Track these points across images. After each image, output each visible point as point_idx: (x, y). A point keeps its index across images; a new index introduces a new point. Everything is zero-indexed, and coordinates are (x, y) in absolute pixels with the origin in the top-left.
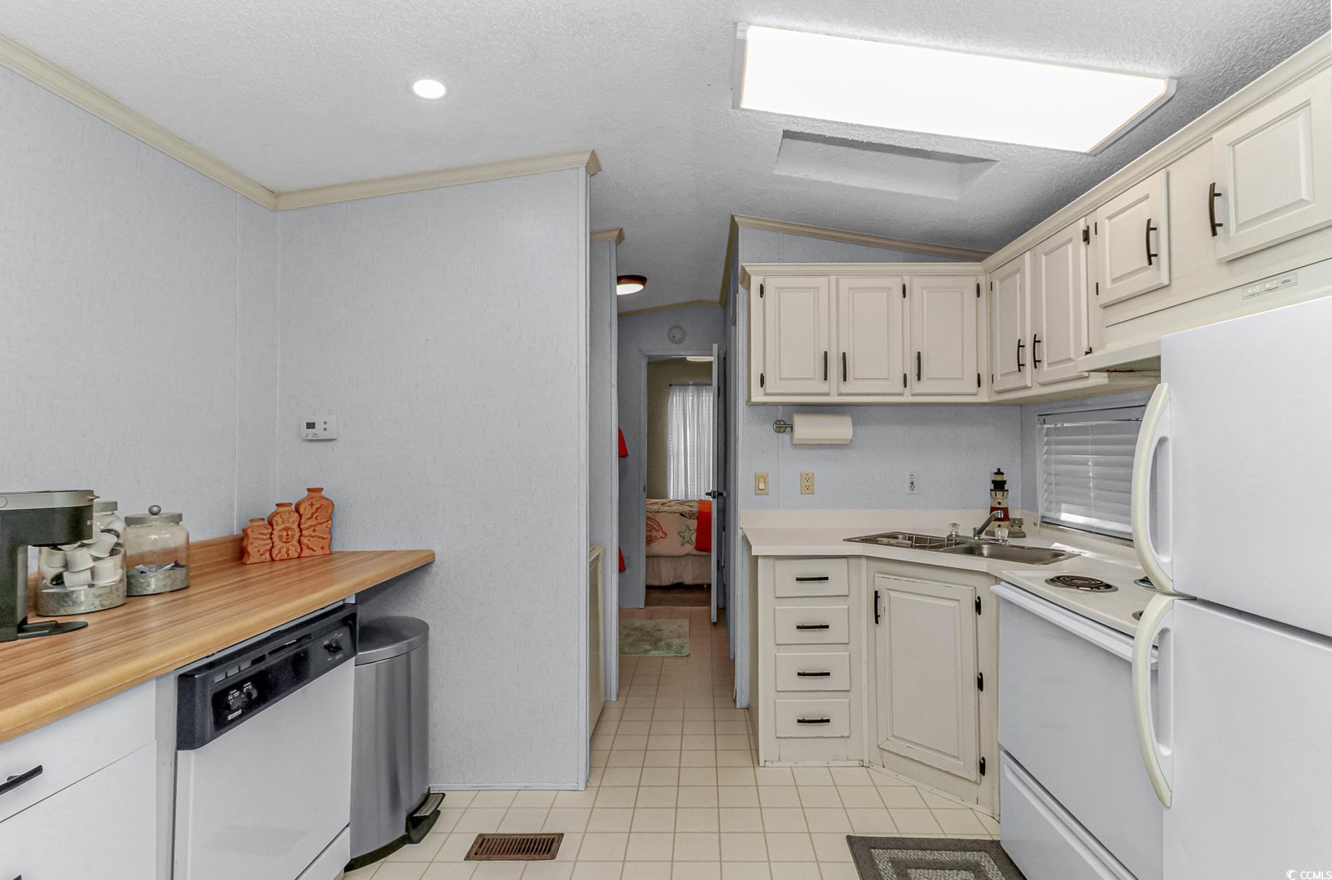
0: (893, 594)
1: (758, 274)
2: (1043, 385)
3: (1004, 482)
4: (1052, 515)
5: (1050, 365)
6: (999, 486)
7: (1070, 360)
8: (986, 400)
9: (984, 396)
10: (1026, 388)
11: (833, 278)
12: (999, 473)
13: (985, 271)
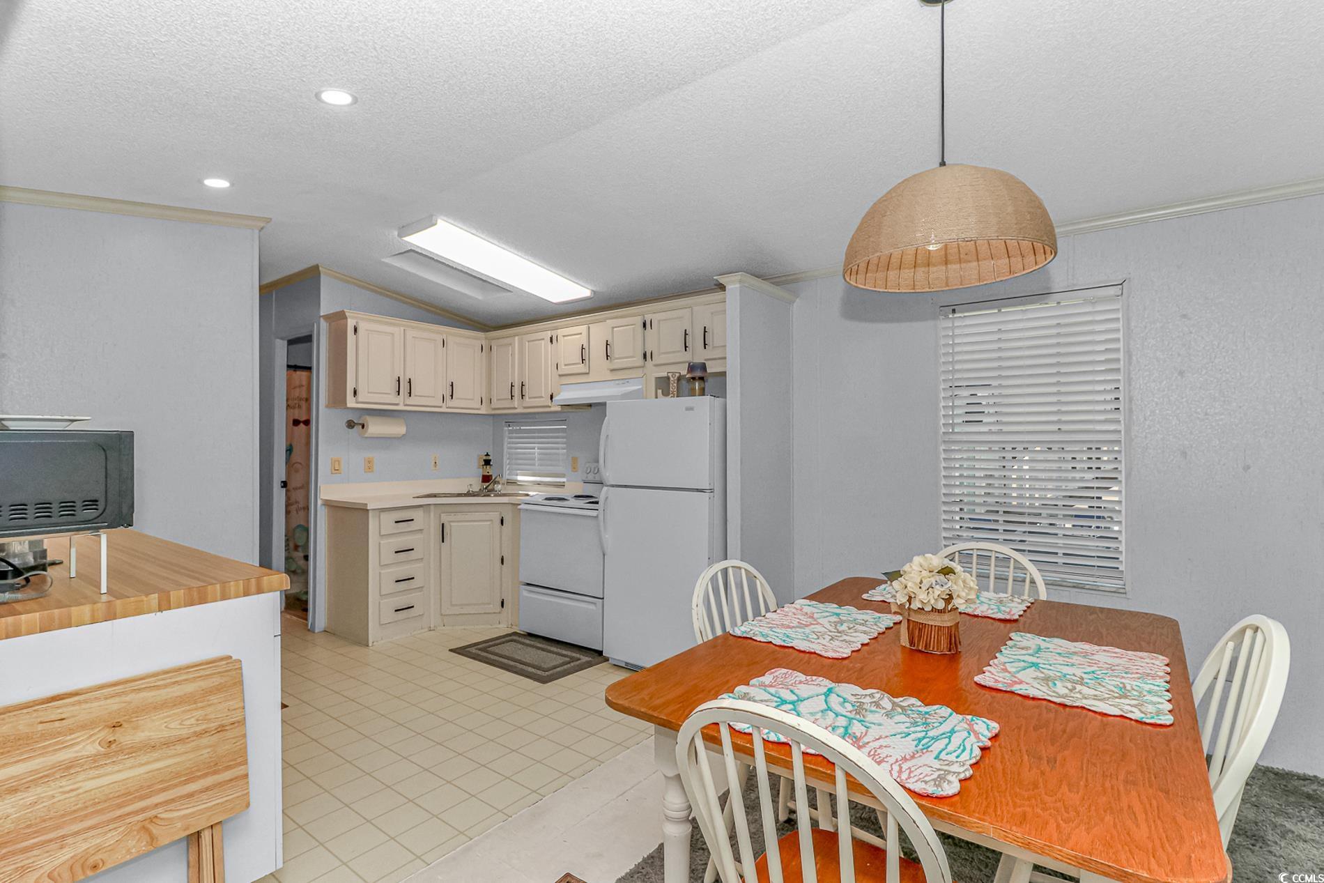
0: (452, 524)
1: (353, 318)
2: (525, 408)
3: (490, 460)
4: (514, 477)
5: (530, 398)
6: (487, 462)
7: (542, 397)
8: (484, 412)
9: (483, 410)
10: (516, 408)
11: (402, 329)
12: (487, 455)
13: (486, 338)
